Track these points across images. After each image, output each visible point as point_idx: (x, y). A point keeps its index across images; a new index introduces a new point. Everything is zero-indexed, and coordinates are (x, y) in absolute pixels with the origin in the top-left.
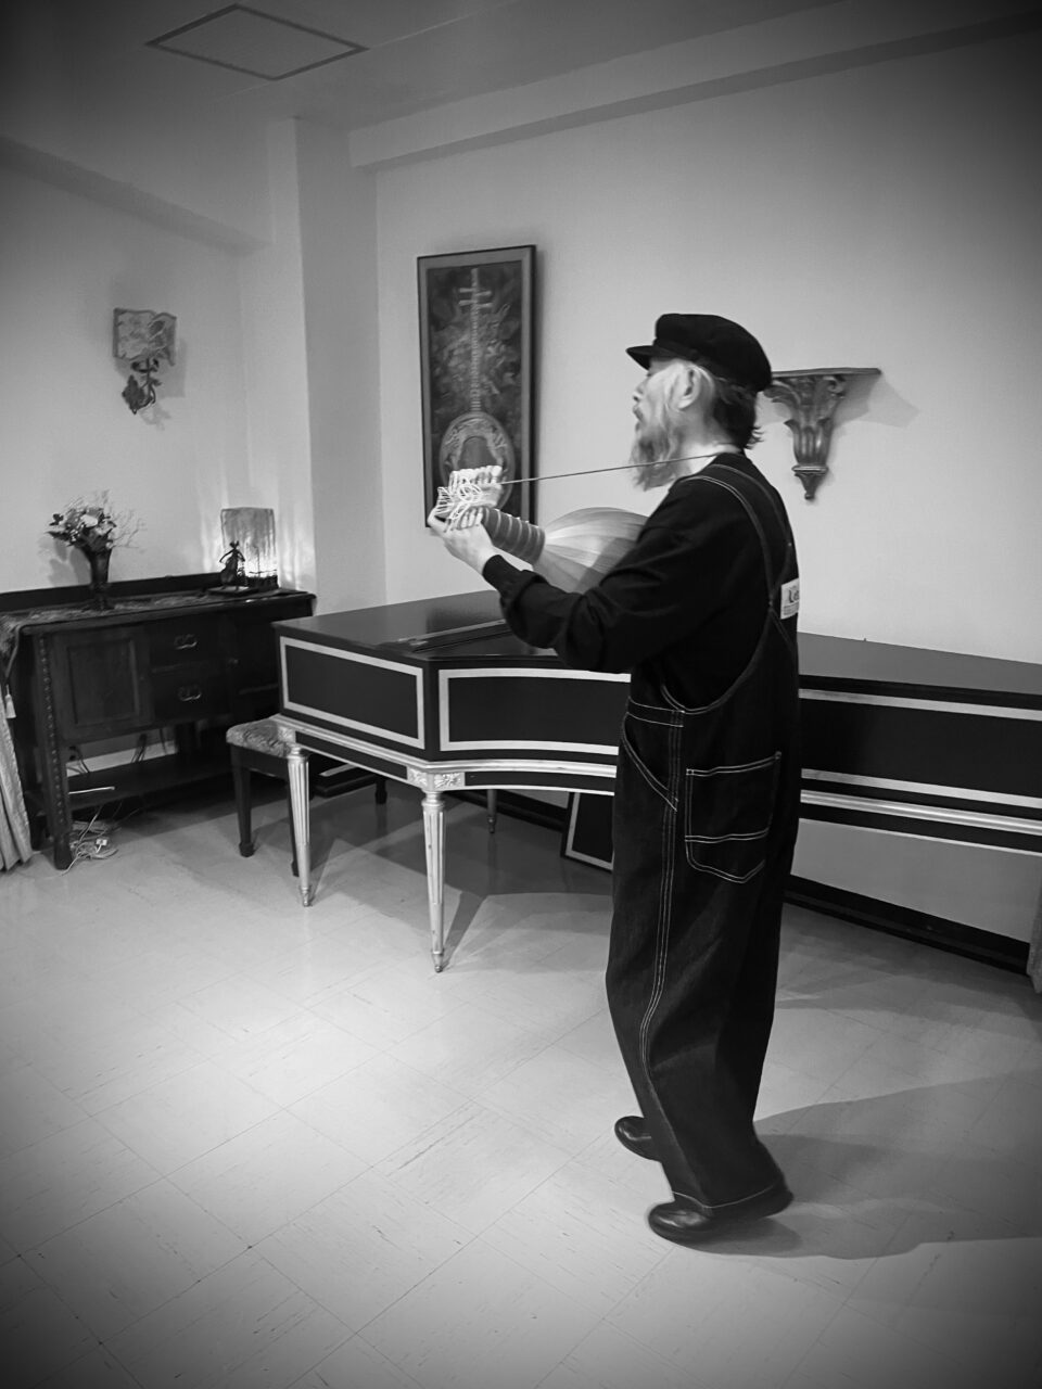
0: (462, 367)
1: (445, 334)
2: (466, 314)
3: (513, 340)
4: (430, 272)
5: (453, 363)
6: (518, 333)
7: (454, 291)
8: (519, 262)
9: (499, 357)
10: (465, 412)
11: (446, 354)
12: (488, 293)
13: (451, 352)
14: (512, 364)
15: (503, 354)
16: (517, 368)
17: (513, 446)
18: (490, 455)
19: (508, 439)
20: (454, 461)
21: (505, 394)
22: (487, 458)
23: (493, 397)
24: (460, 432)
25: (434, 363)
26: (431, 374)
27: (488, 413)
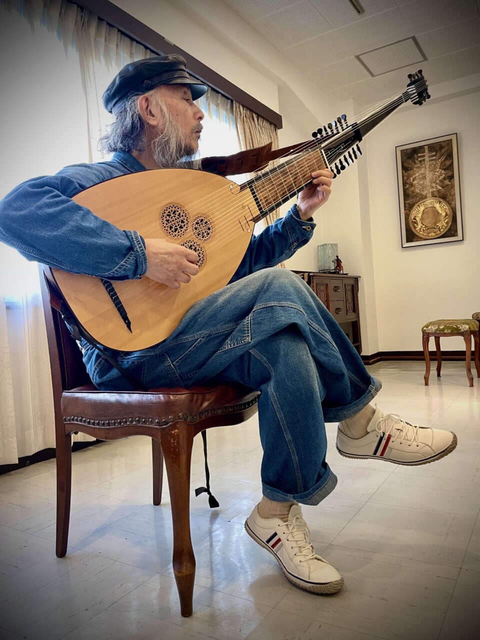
0: (422, 182)
1: (410, 172)
2: (423, 163)
3: (449, 168)
4: (402, 151)
5: (415, 182)
6: (452, 164)
7: (416, 156)
8: (451, 140)
9: (442, 175)
10: (424, 199)
11: (412, 179)
12: (434, 153)
13: (416, 177)
14: (449, 177)
15: (444, 174)
16: (451, 177)
17: (451, 206)
18: (438, 213)
19: (448, 205)
20: (418, 219)
21: (445, 188)
22: (436, 214)
23: (439, 191)
24: (421, 207)
25: (404, 184)
26: (404, 188)
27: (436, 197)
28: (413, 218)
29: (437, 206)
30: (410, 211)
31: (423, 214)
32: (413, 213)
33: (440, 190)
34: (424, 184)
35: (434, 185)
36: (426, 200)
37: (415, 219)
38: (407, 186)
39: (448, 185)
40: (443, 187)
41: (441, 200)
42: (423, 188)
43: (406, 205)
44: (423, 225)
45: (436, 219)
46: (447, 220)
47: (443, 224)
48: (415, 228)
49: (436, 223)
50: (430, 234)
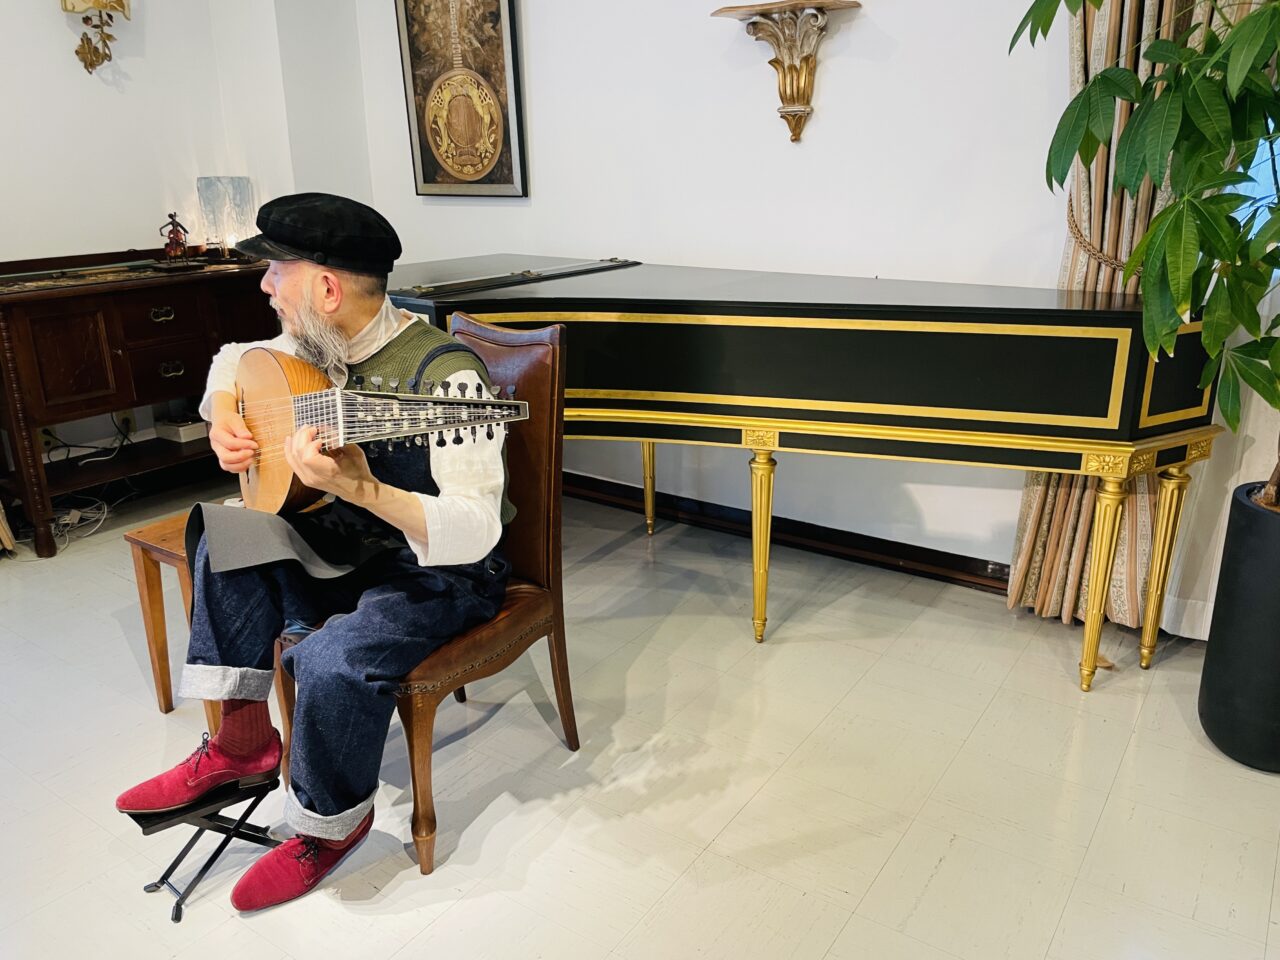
0: (440, 21)
5: (430, 19)
9: (478, 8)
10: (447, 70)
11: (422, 7)
13: (429, 7)
14: (492, 13)
15: (482, 4)
16: (496, 17)
17: (499, 101)
18: (477, 113)
19: (493, 94)
20: (441, 123)
21: (487, 47)
22: (474, 117)
23: (475, 51)
24: (444, 92)
25: (411, 20)
26: (409, 32)
27: (471, 68)
28: (431, 119)
29: (474, 93)
30: (425, 99)
31: (449, 111)
32: (431, 104)
33: (477, 49)
34: (445, 26)
35: (465, 33)
36: (451, 73)
37: (435, 123)
38: (416, 28)
39: (490, 38)
40: (482, 43)
41: (482, 81)
42: (447, 37)
43: (419, 81)
44: (452, 141)
45: (474, 131)
46: (493, 136)
47: (486, 144)
48: (438, 147)
49: (472, 141)
50: (465, 169)
